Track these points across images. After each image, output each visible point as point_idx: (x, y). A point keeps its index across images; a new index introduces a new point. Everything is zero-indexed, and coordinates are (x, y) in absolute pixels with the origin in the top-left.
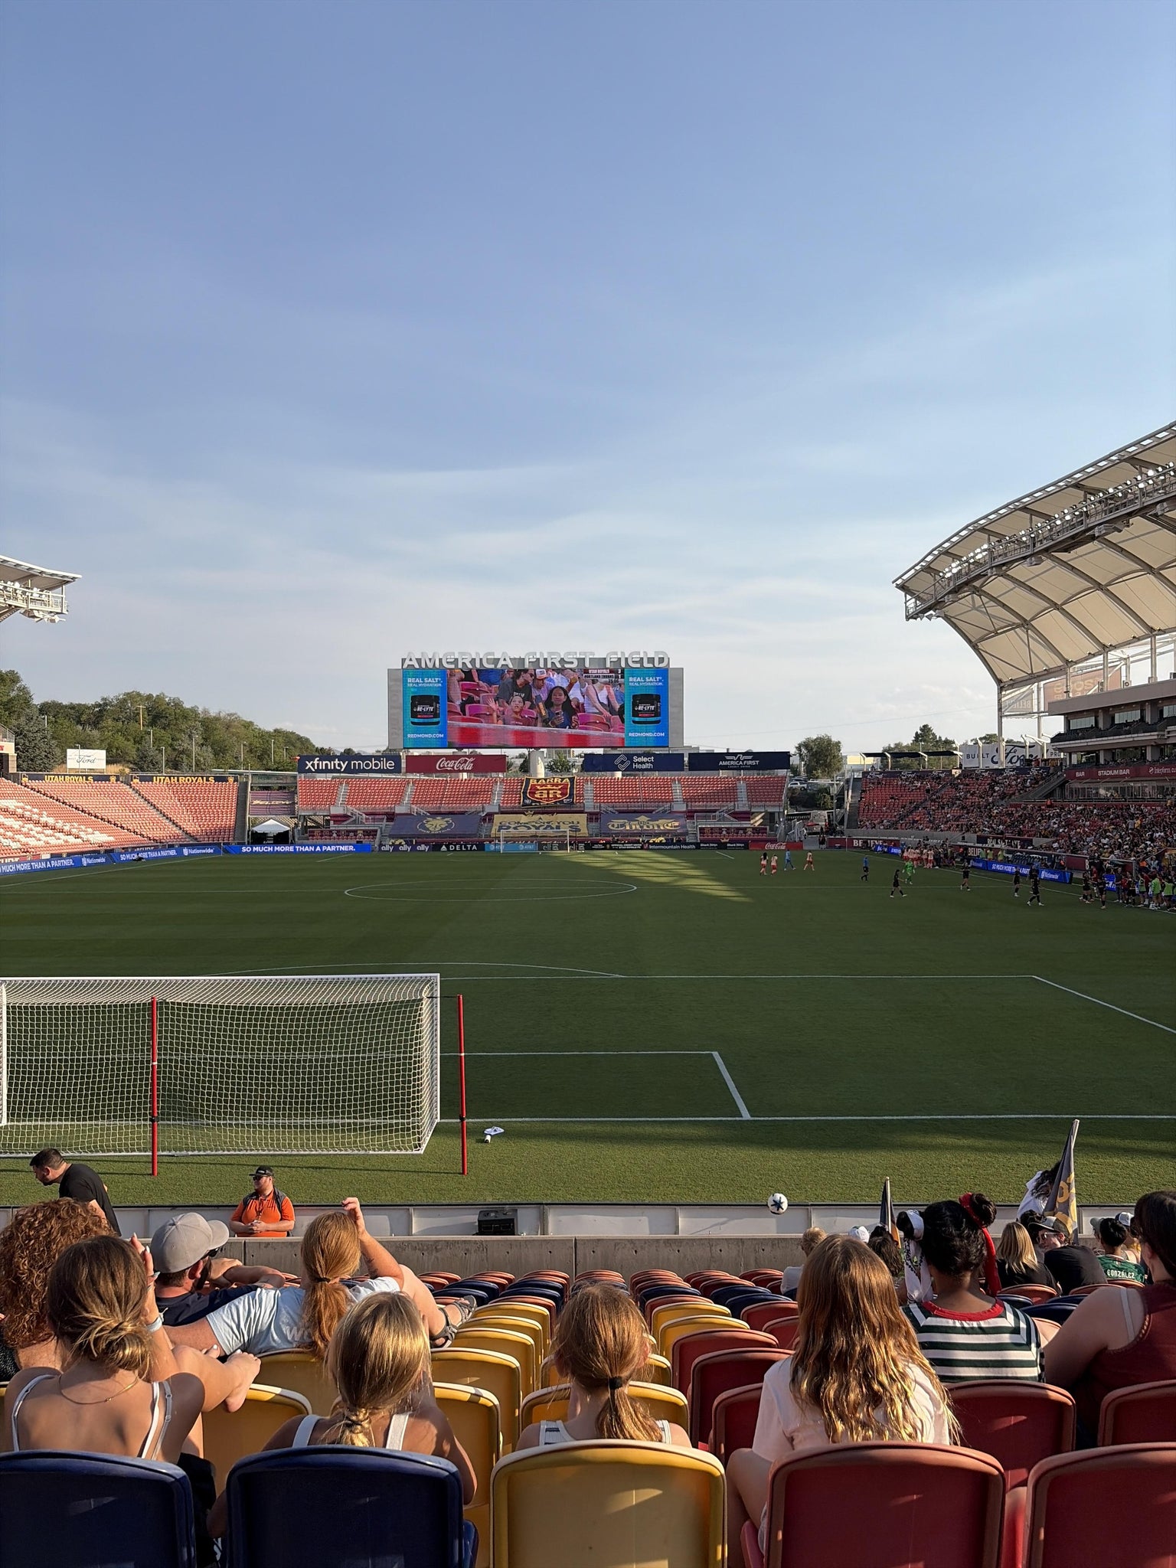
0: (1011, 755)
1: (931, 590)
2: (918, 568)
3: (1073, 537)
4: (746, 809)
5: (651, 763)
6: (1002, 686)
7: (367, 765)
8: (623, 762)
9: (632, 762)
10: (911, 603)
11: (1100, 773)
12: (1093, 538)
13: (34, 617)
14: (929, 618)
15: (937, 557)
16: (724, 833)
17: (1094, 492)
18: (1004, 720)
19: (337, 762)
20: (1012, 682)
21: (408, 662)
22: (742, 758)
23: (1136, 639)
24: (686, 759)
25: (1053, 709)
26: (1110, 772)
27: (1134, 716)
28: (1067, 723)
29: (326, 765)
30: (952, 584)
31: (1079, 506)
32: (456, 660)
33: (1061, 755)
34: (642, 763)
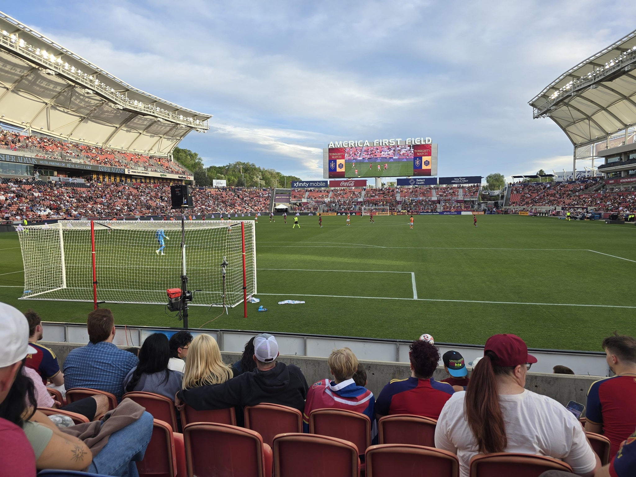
0: (579, 176)
1: (545, 105)
2: (539, 96)
3: (613, 74)
4: (462, 199)
5: (424, 182)
6: (576, 146)
7: (316, 184)
8: (412, 182)
9: (416, 182)
10: (536, 111)
11: (621, 181)
12: (623, 73)
13: (198, 131)
14: (544, 117)
15: (548, 90)
16: (452, 208)
17: (626, 50)
18: (576, 160)
19: (305, 183)
20: (581, 144)
21: (330, 145)
22: (461, 179)
24: (438, 180)
25: (600, 155)
26: (626, 180)
28: (606, 160)
29: (301, 184)
30: (554, 101)
31: (618, 58)
32: (348, 144)
33: (603, 175)
34: (420, 182)
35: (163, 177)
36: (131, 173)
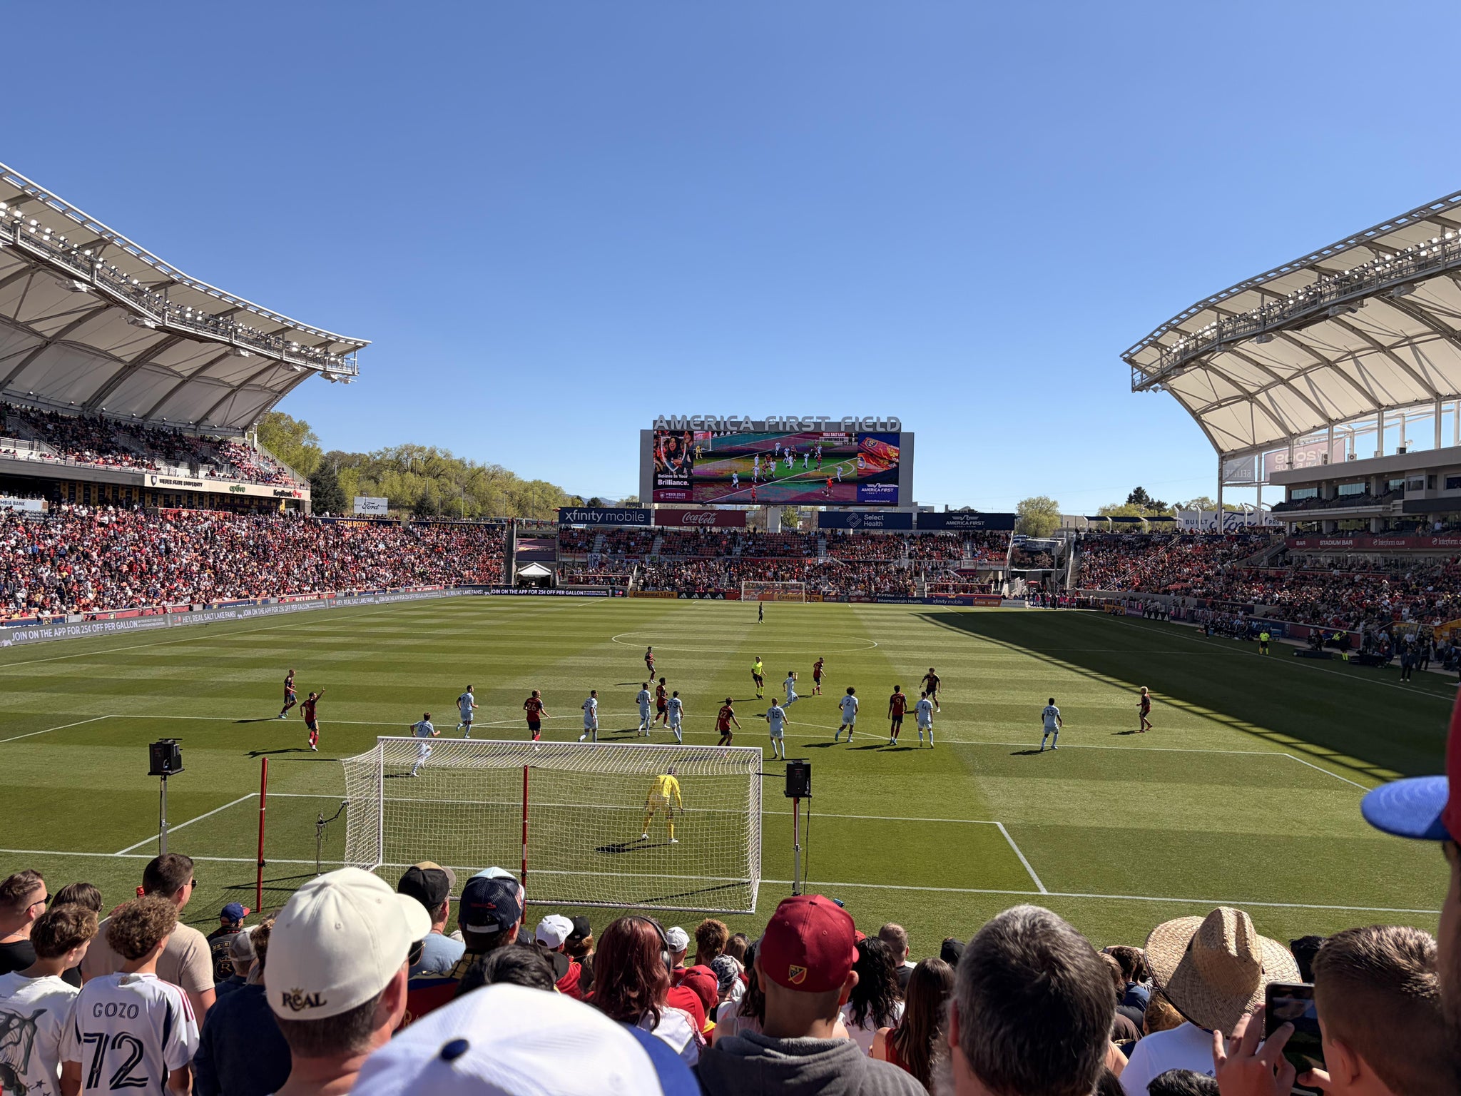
0: (1229, 522)
1: (1157, 364)
2: (1145, 342)
3: (1305, 317)
4: (972, 567)
5: (881, 520)
6: (1224, 456)
7: (620, 517)
8: (854, 520)
9: (862, 520)
10: (1137, 377)
12: (1326, 317)
13: (330, 378)
14: (1155, 390)
15: (1165, 333)
16: (951, 589)
17: (1330, 273)
18: (1224, 488)
19: (593, 514)
20: (1233, 453)
21: (658, 424)
22: (968, 518)
23: (1362, 414)
24: (915, 518)
25: (1275, 479)
27: (1359, 488)
28: (1289, 493)
29: (583, 516)
30: (1178, 358)
31: (1312, 286)
32: (703, 422)
33: (1281, 524)
34: (873, 521)
35: (236, 492)
36: (159, 485)
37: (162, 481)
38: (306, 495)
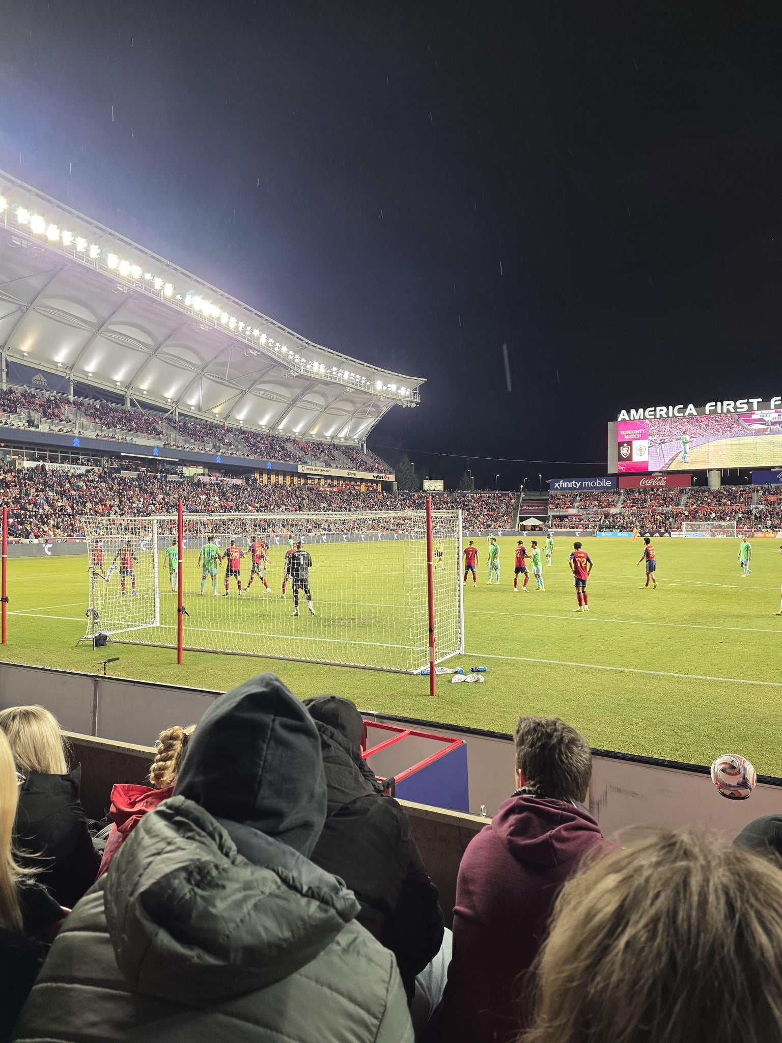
7: (593, 484)
19: (574, 482)
29: (567, 484)
35: (350, 476)
36: (306, 471)
37: (307, 469)
38: (392, 478)
